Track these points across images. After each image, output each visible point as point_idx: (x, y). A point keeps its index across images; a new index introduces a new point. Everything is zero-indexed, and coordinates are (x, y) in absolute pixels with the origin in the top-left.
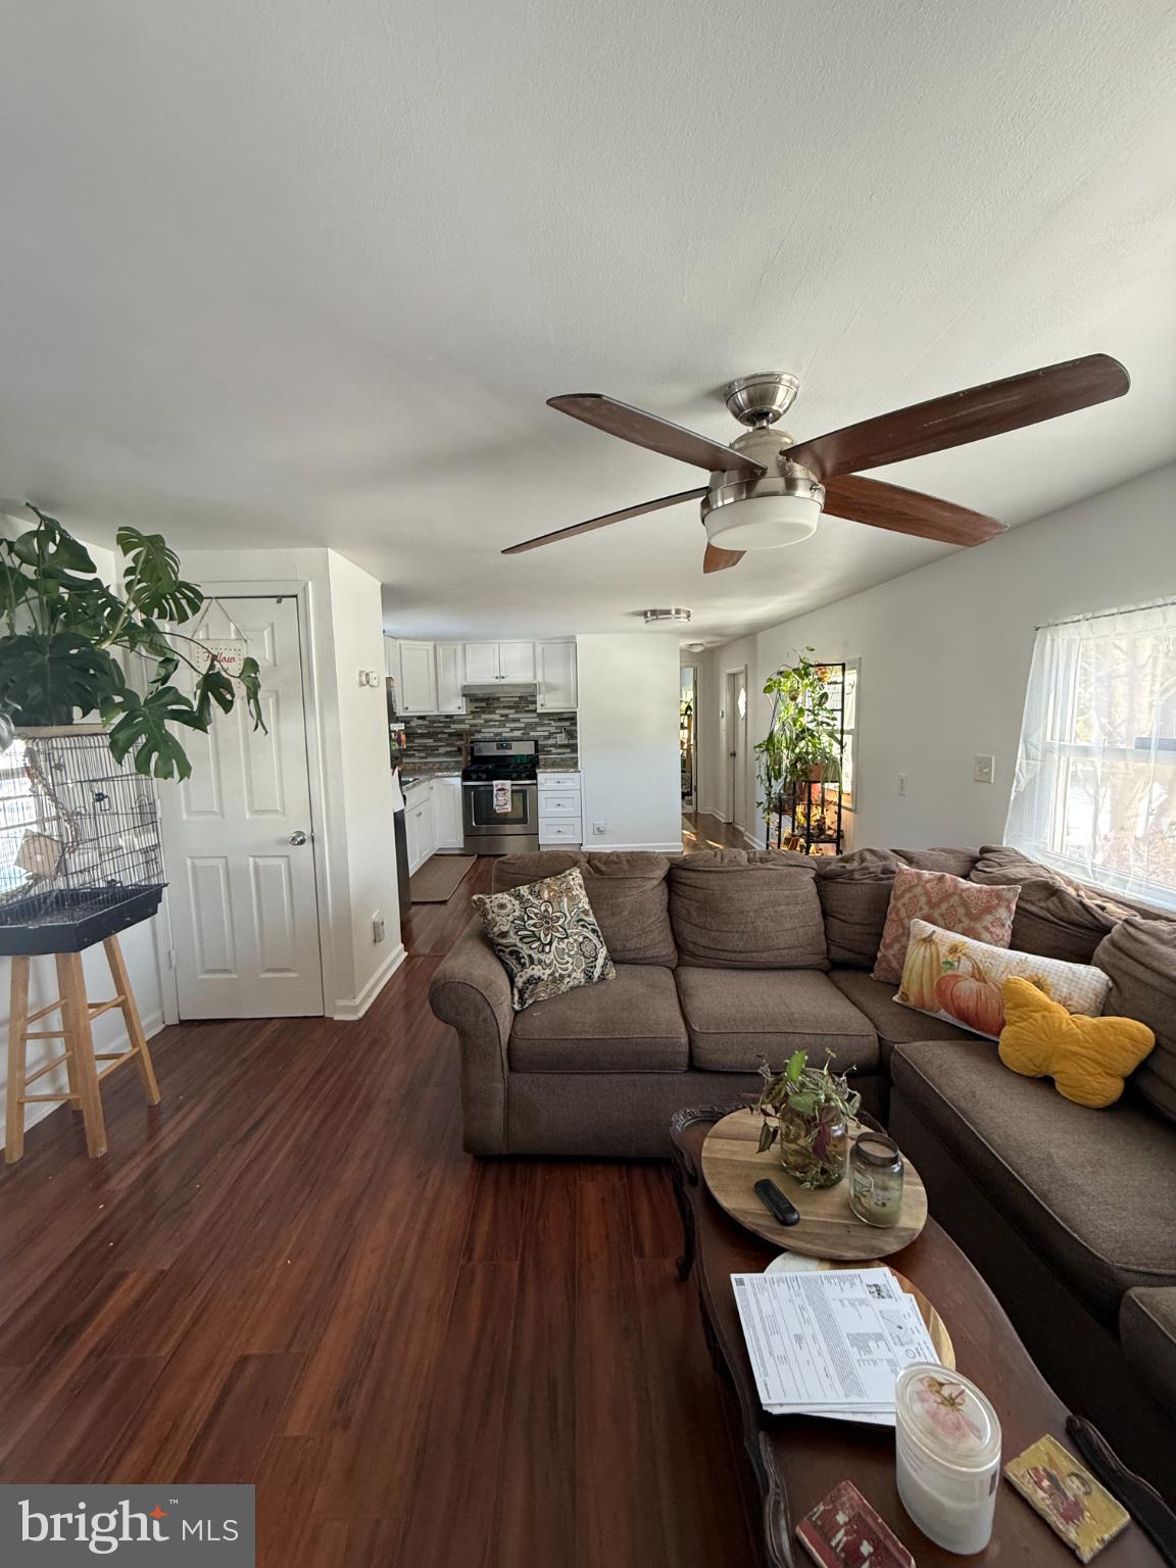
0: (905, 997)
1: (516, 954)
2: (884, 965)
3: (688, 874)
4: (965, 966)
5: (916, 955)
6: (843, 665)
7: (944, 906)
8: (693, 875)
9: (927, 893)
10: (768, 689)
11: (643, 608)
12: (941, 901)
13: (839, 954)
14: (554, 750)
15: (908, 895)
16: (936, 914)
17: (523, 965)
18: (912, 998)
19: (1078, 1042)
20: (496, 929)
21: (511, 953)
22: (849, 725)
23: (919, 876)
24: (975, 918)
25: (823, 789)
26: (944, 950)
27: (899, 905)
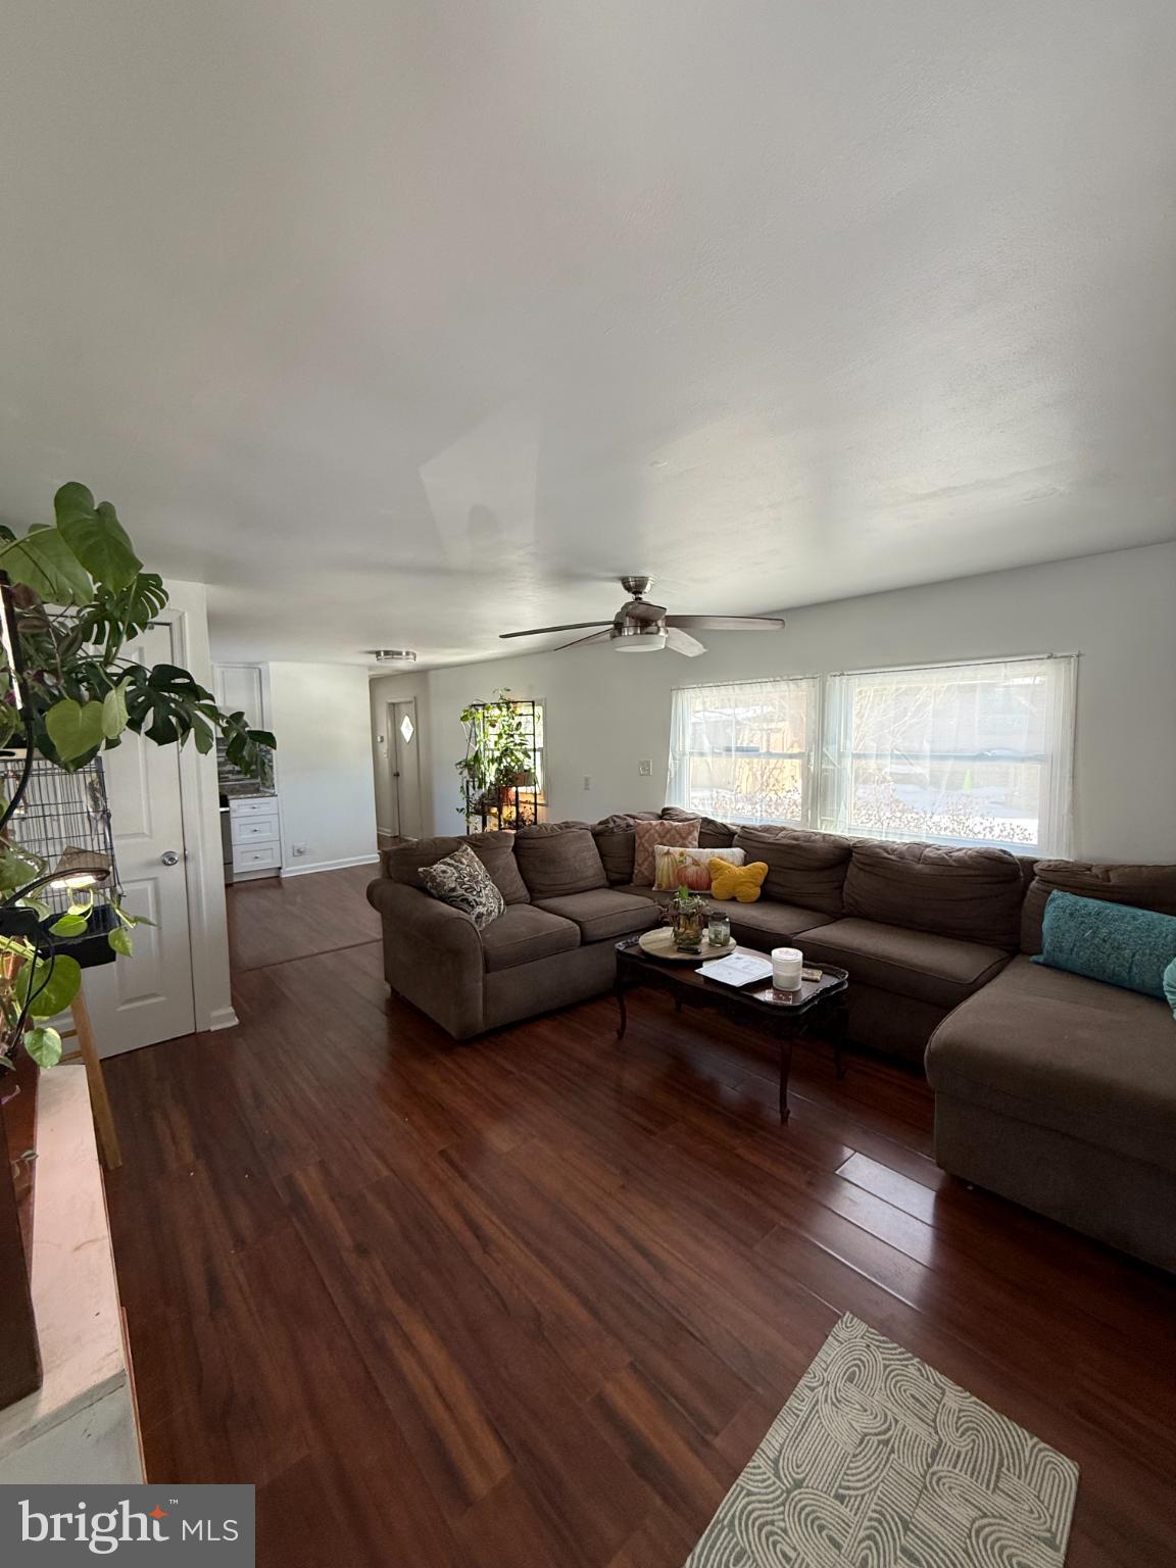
0: (660, 886)
1: (466, 900)
2: (641, 876)
3: (526, 841)
4: (689, 861)
5: (663, 863)
6: (533, 702)
7: (668, 836)
8: (532, 841)
9: (657, 831)
10: (464, 719)
11: (378, 649)
12: (666, 833)
13: (616, 876)
14: (230, 776)
15: (647, 835)
16: (665, 841)
17: (473, 906)
18: (664, 886)
19: (744, 877)
20: (446, 887)
21: (462, 900)
22: (540, 744)
23: (651, 824)
24: (684, 838)
25: (517, 792)
26: (677, 856)
27: (643, 841)
